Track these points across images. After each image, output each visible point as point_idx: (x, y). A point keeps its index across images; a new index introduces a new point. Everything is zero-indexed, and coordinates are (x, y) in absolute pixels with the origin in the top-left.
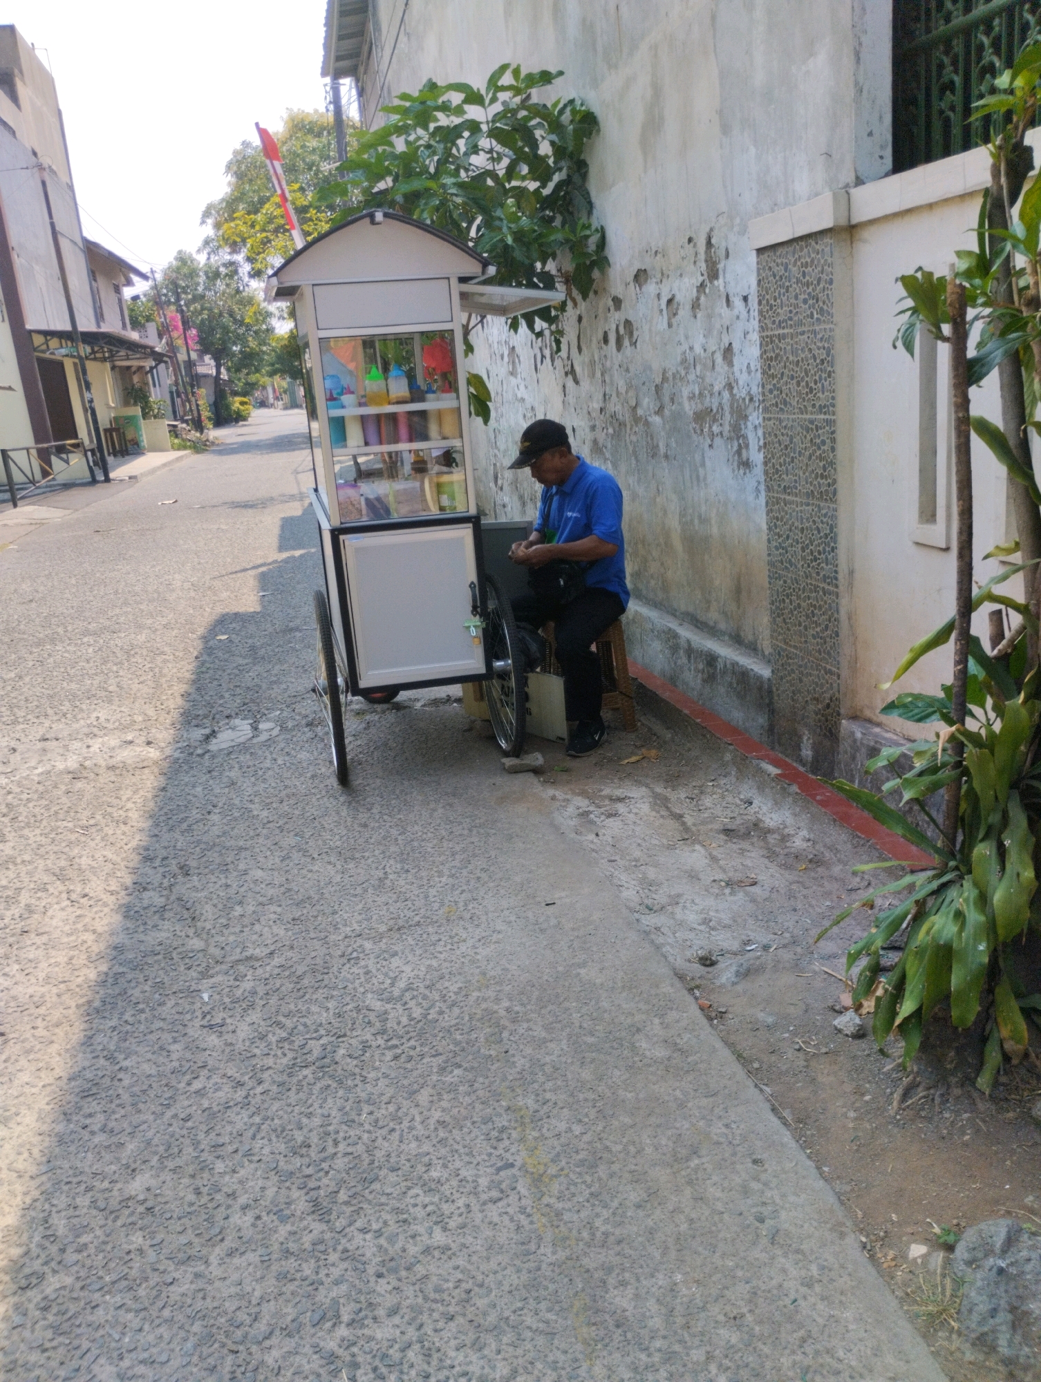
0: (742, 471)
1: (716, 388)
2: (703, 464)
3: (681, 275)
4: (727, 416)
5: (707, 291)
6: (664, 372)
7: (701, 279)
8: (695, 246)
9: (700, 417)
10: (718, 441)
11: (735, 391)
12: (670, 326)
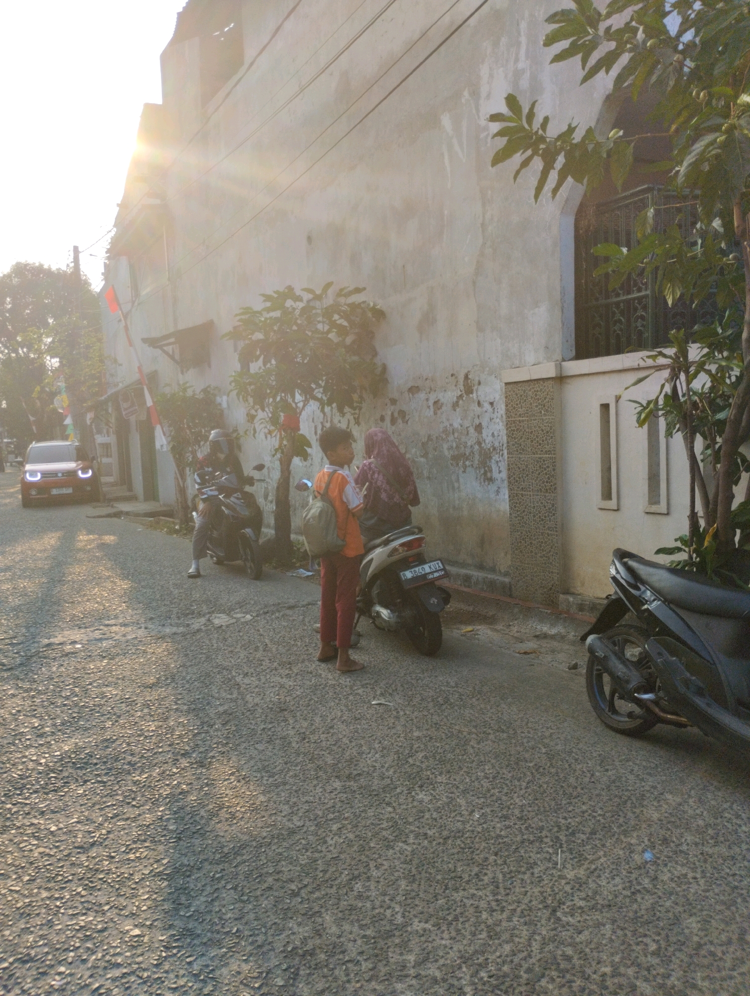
0: (486, 483)
1: (469, 444)
2: (458, 480)
3: (445, 391)
4: (477, 457)
5: (464, 398)
6: (429, 436)
7: (460, 393)
8: (456, 378)
9: (456, 458)
10: (468, 469)
11: (483, 445)
12: (435, 413)
